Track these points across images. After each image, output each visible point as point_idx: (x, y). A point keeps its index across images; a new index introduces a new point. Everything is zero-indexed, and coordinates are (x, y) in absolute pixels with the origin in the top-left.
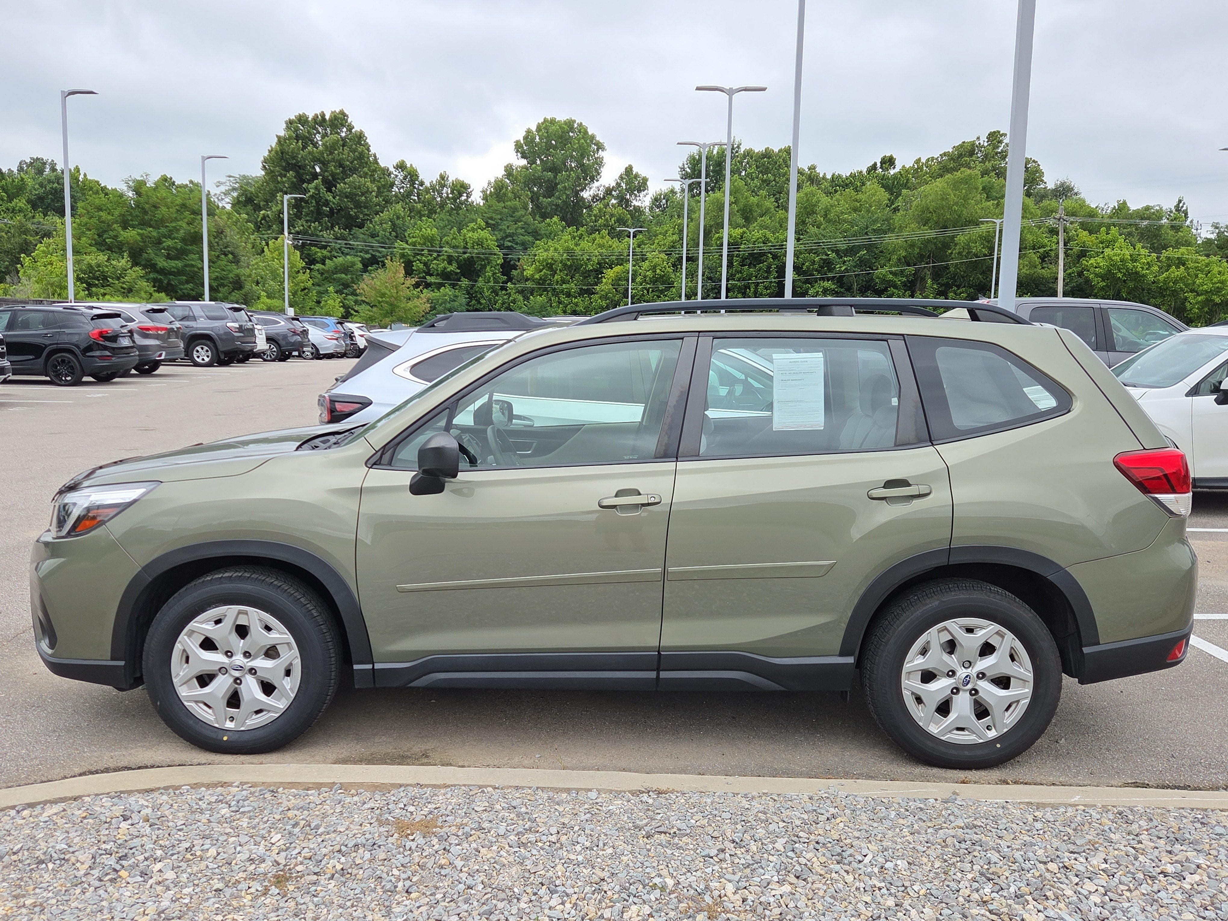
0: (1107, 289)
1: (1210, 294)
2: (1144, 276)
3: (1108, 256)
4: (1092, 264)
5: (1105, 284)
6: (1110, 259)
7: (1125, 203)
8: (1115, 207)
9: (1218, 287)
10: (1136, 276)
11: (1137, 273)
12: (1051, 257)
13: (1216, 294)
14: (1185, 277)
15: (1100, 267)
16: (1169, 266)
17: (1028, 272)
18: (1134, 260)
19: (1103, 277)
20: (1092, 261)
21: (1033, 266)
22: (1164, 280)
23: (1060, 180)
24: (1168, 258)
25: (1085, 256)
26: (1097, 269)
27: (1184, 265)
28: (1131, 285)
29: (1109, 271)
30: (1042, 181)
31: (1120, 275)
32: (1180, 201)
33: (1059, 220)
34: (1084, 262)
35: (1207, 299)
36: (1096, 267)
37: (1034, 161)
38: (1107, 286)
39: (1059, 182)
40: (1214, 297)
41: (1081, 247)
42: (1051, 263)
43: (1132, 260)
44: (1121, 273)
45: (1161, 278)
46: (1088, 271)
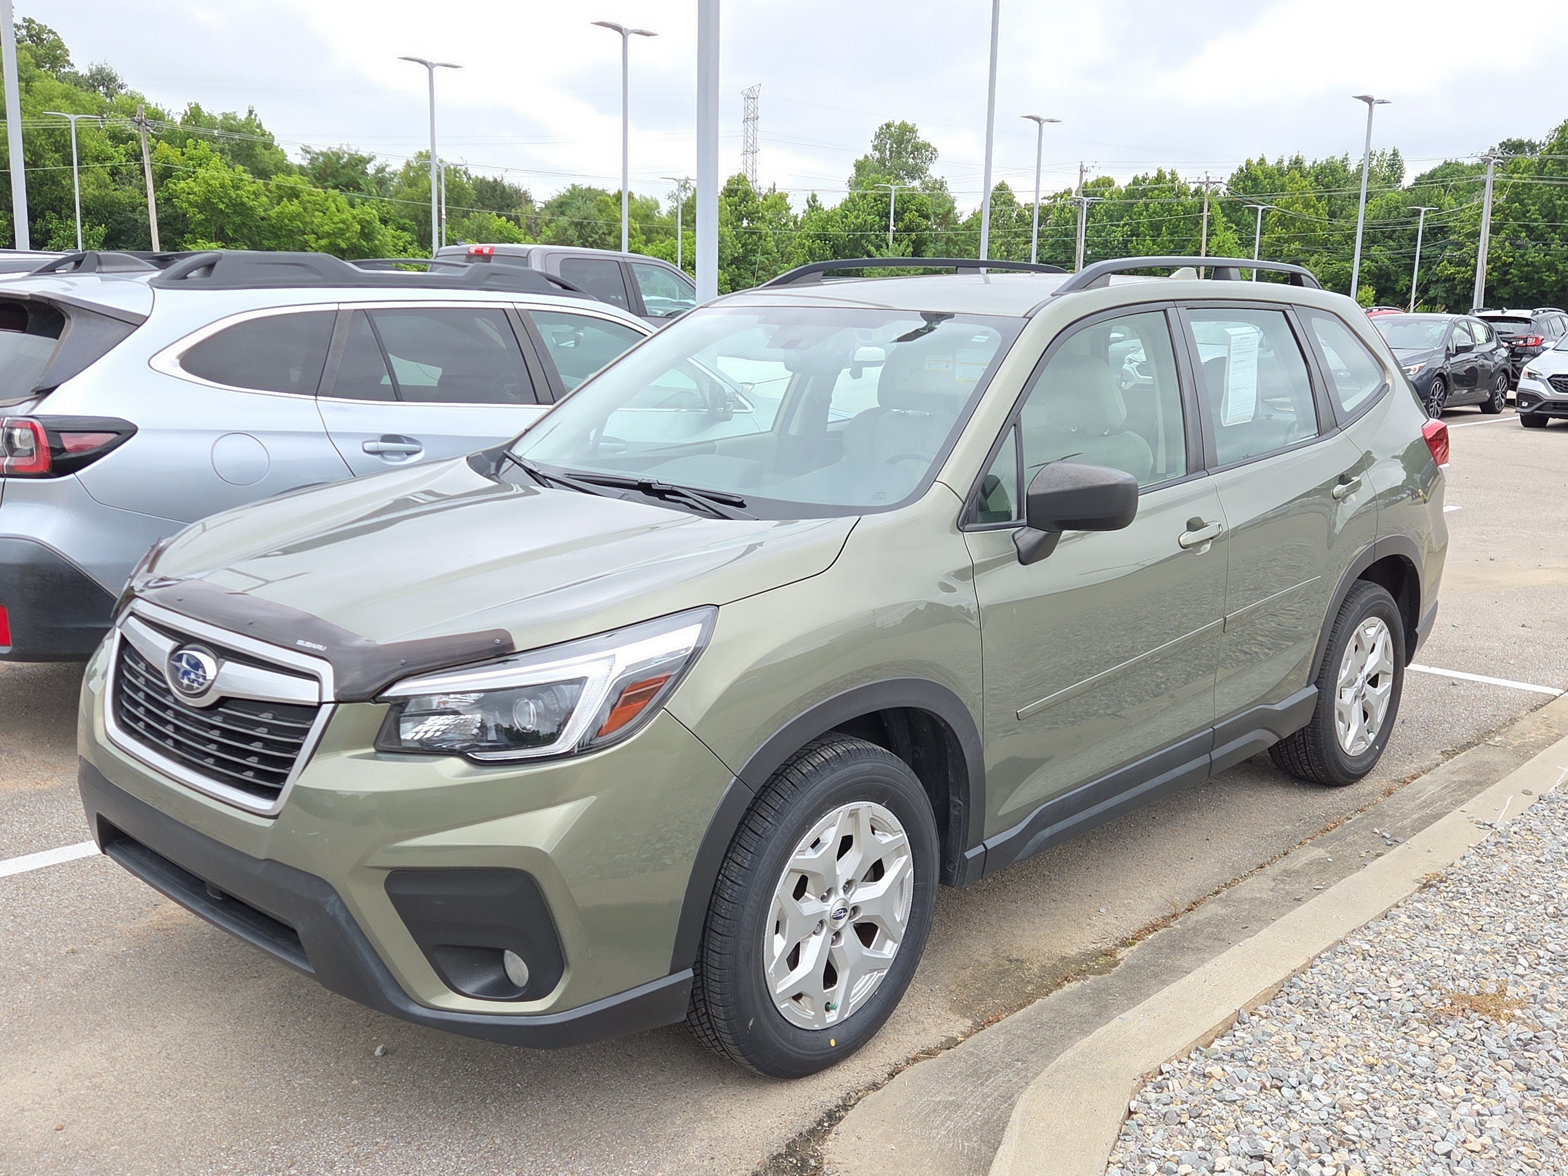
0: (208, 224)
1: (333, 237)
2: (251, 208)
3: (203, 178)
4: (182, 188)
5: (203, 217)
6: (206, 182)
7: (197, 107)
8: (186, 112)
9: (340, 229)
10: (240, 208)
11: (243, 204)
12: (121, 173)
13: (340, 238)
14: (300, 213)
15: (194, 193)
16: (280, 198)
17: (96, 193)
18: (236, 188)
19: (201, 208)
20: (182, 184)
21: (102, 185)
22: (278, 216)
23: (95, 64)
24: (279, 187)
25: (171, 176)
26: (191, 196)
27: (297, 197)
28: (237, 219)
29: (208, 200)
30: (68, 62)
31: (222, 206)
32: (251, 112)
33: (139, 124)
34: (170, 185)
35: (330, 243)
36: (189, 194)
37: (50, 31)
38: (206, 220)
39: (94, 68)
40: (339, 241)
41: (164, 163)
42: (124, 184)
43: (233, 187)
44: (223, 203)
45: (273, 213)
46: (178, 198)
